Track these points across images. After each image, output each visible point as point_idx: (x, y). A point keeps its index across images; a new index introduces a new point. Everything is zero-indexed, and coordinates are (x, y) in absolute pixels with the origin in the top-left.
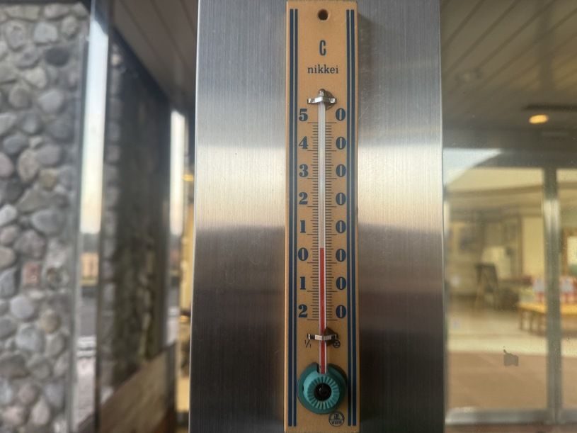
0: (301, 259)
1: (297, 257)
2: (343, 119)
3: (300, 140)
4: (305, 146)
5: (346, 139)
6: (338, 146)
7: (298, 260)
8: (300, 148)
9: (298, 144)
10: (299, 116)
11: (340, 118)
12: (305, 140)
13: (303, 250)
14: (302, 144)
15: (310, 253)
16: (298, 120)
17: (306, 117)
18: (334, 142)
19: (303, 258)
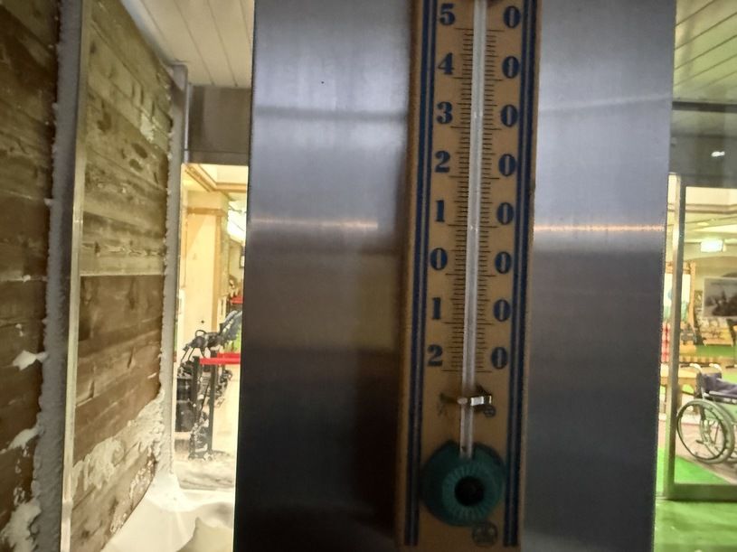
0: (434, 266)
1: (429, 264)
2: (515, 24)
3: (439, 58)
4: (449, 70)
5: (520, 62)
6: (506, 74)
7: (430, 269)
8: (439, 74)
9: (436, 65)
10: (439, 15)
11: (511, 23)
12: (449, 58)
13: (439, 252)
14: (443, 66)
15: (451, 257)
16: (438, 22)
17: (452, 19)
18: (499, 65)
19: (439, 266)
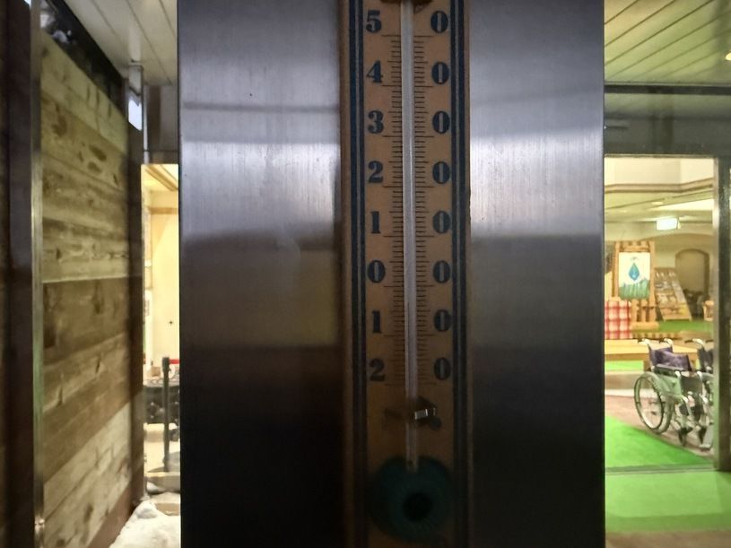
0: (373, 279)
1: (367, 277)
2: (444, 29)
3: (368, 66)
4: (378, 78)
5: (449, 67)
6: (436, 80)
7: (368, 281)
8: (368, 82)
9: (365, 73)
10: (365, 23)
11: (439, 28)
12: (377, 66)
13: (376, 264)
14: (372, 74)
17: (379, 26)
18: (428, 72)
19: (377, 279)
